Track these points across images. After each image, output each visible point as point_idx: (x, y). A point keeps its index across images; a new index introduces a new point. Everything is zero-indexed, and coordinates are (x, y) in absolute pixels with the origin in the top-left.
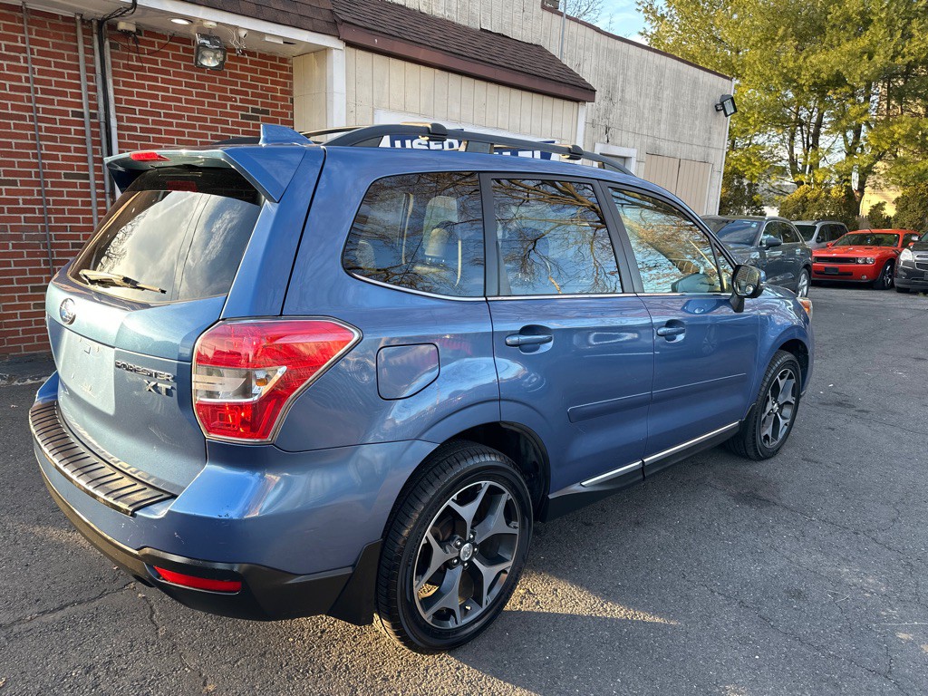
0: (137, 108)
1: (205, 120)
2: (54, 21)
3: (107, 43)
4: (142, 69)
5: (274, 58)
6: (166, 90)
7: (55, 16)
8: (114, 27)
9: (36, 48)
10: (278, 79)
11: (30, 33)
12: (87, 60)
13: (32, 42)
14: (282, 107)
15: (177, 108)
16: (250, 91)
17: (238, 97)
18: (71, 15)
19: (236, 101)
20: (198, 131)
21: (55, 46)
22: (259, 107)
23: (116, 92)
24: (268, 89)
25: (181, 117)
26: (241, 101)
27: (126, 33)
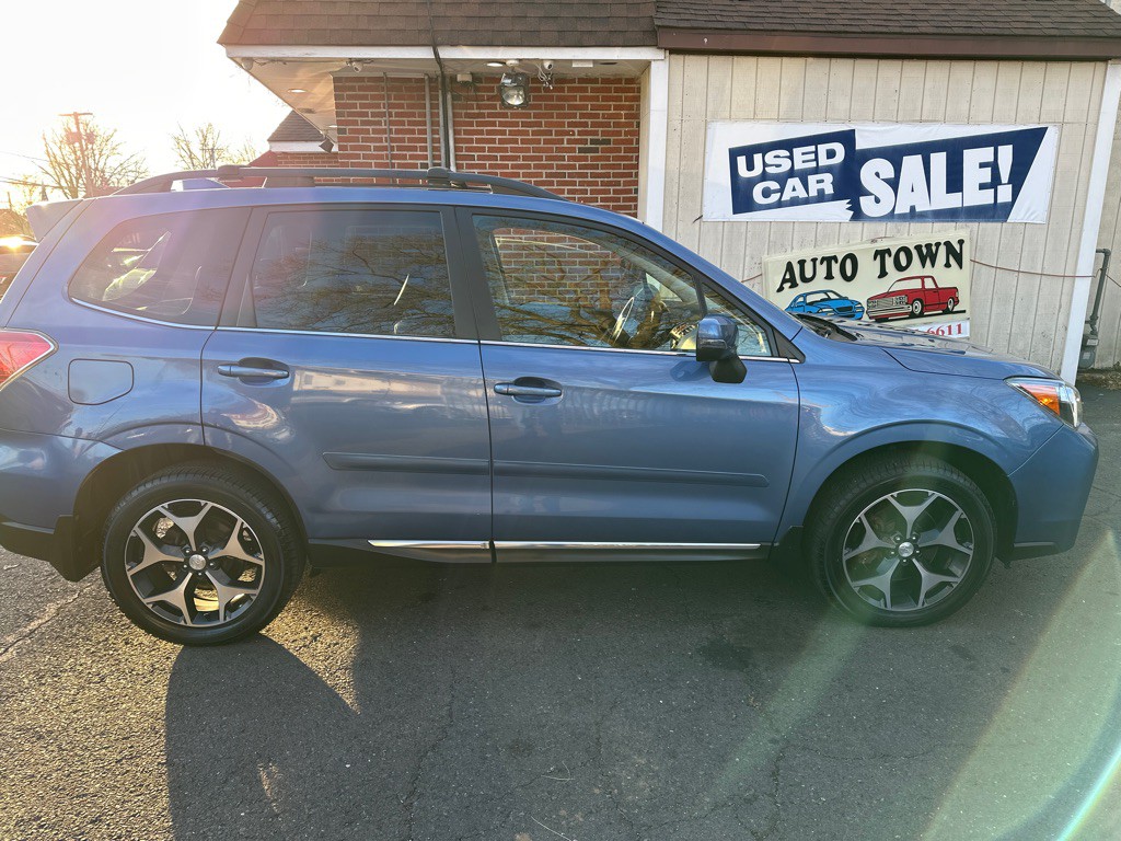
0: (476, 154)
1: (540, 158)
2: (409, 85)
3: (449, 96)
4: (482, 115)
5: (619, 81)
6: (503, 133)
7: (409, 80)
8: (453, 79)
9: (394, 111)
10: (623, 103)
11: (389, 98)
12: (432, 115)
13: (391, 106)
14: (626, 133)
15: (513, 150)
16: (589, 121)
17: (576, 130)
18: (420, 76)
19: (573, 135)
20: (533, 170)
21: (409, 106)
22: (600, 137)
23: (456, 141)
24: (611, 116)
25: (517, 158)
26: (580, 133)
27: (465, 84)
